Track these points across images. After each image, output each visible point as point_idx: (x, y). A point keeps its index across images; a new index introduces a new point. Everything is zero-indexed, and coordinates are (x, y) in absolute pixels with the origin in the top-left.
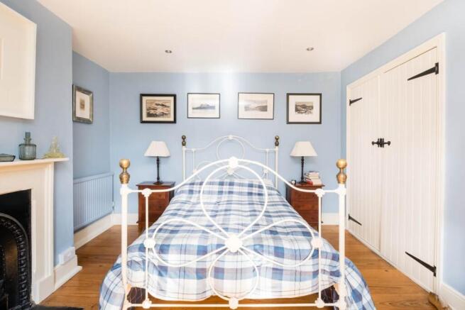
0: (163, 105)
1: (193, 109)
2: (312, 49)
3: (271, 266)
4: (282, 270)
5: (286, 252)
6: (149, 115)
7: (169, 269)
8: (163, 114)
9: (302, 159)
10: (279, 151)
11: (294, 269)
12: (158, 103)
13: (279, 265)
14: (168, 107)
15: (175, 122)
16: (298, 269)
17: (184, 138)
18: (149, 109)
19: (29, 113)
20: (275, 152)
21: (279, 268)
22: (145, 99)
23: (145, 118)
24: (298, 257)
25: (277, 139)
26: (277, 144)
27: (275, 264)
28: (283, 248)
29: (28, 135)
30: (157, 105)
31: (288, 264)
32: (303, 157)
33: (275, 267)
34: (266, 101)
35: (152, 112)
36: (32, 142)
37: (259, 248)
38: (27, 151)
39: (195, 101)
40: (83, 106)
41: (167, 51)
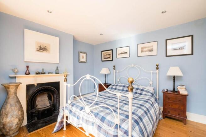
0: (108, 54)
1: (119, 54)
2: (165, 12)
3: (98, 124)
4: (101, 128)
5: (105, 120)
6: (105, 58)
7: (72, 112)
8: (108, 58)
9: (174, 77)
10: (159, 73)
11: (106, 130)
12: (106, 53)
13: (101, 125)
14: (110, 54)
15: (112, 60)
16: (107, 131)
17: (114, 66)
18: (104, 56)
19: (58, 62)
20: (156, 73)
21: (100, 126)
22: (103, 52)
23: (103, 60)
24: (110, 125)
25: (157, 66)
26: (157, 68)
27: (99, 124)
28: (105, 118)
29: (57, 67)
30: (107, 54)
31: (105, 126)
32: (174, 76)
33: (99, 125)
34: (153, 46)
35: (105, 57)
36: (58, 69)
37: (96, 115)
38: (57, 72)
39: (120, 50)
40: (83, 58)
41: (101, 34)
